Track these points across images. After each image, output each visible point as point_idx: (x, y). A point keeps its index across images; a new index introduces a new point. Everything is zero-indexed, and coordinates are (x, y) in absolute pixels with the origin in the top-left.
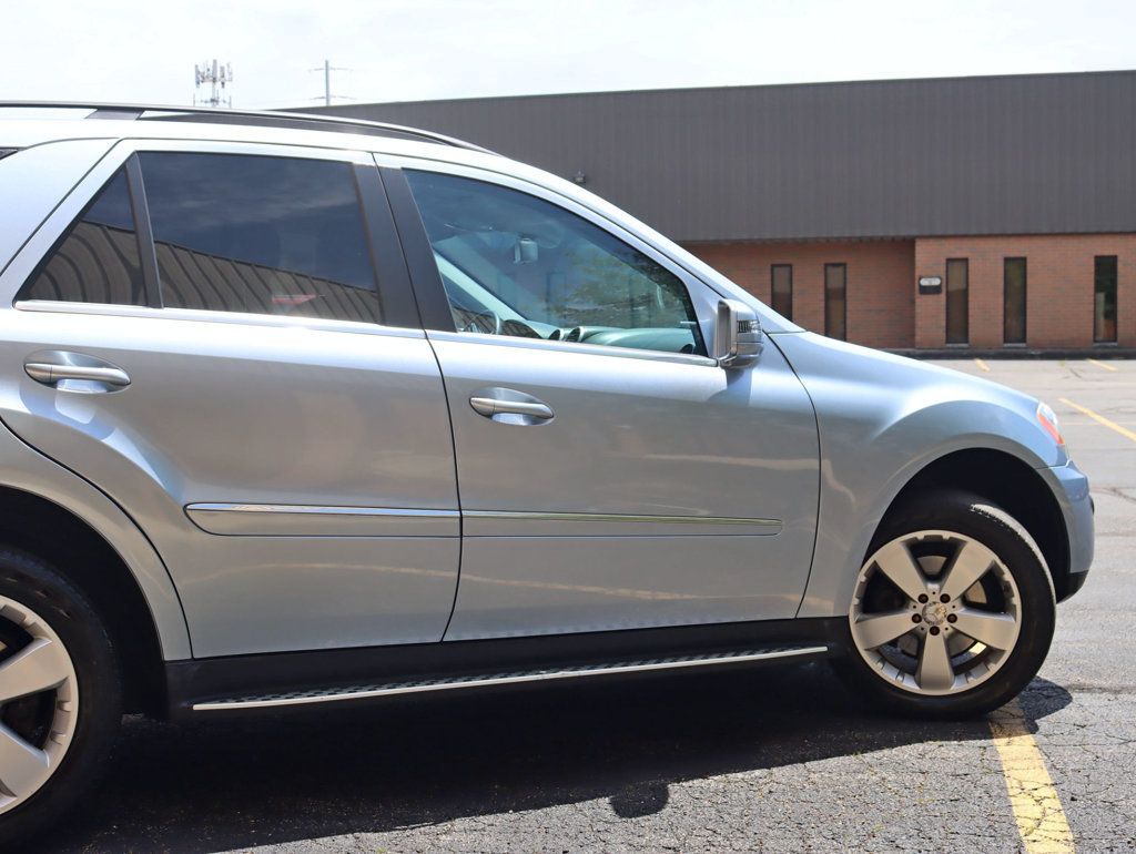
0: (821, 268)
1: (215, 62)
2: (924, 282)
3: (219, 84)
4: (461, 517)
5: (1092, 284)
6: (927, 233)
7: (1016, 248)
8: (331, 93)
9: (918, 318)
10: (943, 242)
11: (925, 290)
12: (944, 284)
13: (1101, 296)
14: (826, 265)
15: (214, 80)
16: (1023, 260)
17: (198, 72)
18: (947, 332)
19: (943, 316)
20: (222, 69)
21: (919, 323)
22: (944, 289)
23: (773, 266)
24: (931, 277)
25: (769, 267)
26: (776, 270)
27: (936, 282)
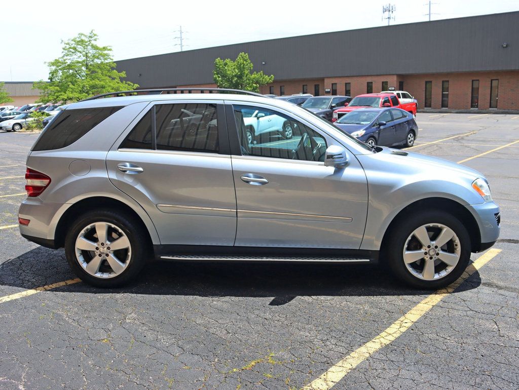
1: (390, 4)
2: (326, 90)
3: (391, 12)
4: (237, 212)
7: (348, 81)
8: (431, 12)
15: (389, 11)
17: (384, 8)
20: (392, 7)
27: (329, 90)
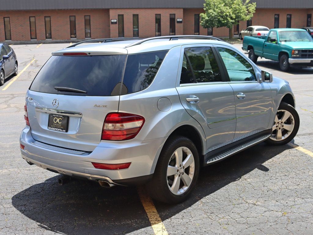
0: (83, 17)
2: (112, 21)
5: (155, 21)
6: (113, 7)
7: (136, 12)
9: (111, 30)
10: (117, 10)
11: (113, 23)
12: (118, 21)
13: (157, 24)
14: (85, 16)
16: (138, 15)
18: (119, 34)
19: (118, 30)
21: (111, 32)
22: (118, 23)
23: (70, 16)
24: (114, 19)
25: (69, 17)
26: (71, 17)
27: (115, 21)
